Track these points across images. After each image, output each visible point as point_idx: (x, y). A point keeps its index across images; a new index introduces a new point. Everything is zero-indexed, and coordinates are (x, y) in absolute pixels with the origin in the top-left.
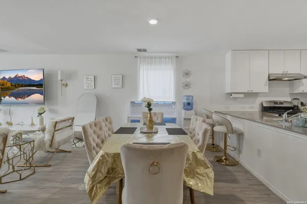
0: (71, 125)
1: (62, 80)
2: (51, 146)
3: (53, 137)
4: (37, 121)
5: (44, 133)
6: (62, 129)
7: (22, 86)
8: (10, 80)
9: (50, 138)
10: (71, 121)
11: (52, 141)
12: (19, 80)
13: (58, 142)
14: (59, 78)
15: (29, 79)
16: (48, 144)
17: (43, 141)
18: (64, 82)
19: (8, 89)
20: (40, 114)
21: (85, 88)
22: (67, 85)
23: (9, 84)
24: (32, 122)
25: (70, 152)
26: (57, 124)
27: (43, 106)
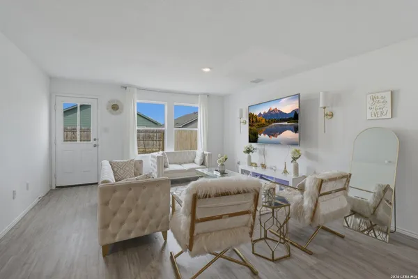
0: (344, 189)
1: (325, 108)
2: (313, 219)
3: (316, 205)
4: (290, 168)
5: (302, 194)
6: (330, 193)
7: (274, 122)
8: (265, 115)
9: (312, 206)
10: (345, 180)
11: (314, 212)
12: (272, 114)
13: (323, 215)
14: (321, 105)
15: (281, 112)
16: (308, 215)
17: (302, 207)
18: (327, 111)
19: (263, 126)
20: (295, 159)
21: (369, 117)
22: (332, 115)
23: (263, 121)
24: (285, 168)
25: (342, 237)
26: (323, 185)
27: (298, 148)
